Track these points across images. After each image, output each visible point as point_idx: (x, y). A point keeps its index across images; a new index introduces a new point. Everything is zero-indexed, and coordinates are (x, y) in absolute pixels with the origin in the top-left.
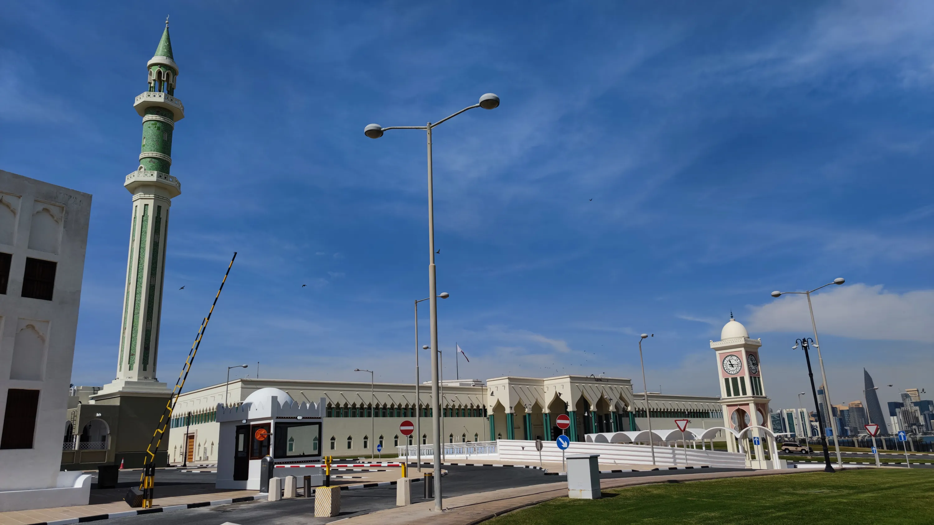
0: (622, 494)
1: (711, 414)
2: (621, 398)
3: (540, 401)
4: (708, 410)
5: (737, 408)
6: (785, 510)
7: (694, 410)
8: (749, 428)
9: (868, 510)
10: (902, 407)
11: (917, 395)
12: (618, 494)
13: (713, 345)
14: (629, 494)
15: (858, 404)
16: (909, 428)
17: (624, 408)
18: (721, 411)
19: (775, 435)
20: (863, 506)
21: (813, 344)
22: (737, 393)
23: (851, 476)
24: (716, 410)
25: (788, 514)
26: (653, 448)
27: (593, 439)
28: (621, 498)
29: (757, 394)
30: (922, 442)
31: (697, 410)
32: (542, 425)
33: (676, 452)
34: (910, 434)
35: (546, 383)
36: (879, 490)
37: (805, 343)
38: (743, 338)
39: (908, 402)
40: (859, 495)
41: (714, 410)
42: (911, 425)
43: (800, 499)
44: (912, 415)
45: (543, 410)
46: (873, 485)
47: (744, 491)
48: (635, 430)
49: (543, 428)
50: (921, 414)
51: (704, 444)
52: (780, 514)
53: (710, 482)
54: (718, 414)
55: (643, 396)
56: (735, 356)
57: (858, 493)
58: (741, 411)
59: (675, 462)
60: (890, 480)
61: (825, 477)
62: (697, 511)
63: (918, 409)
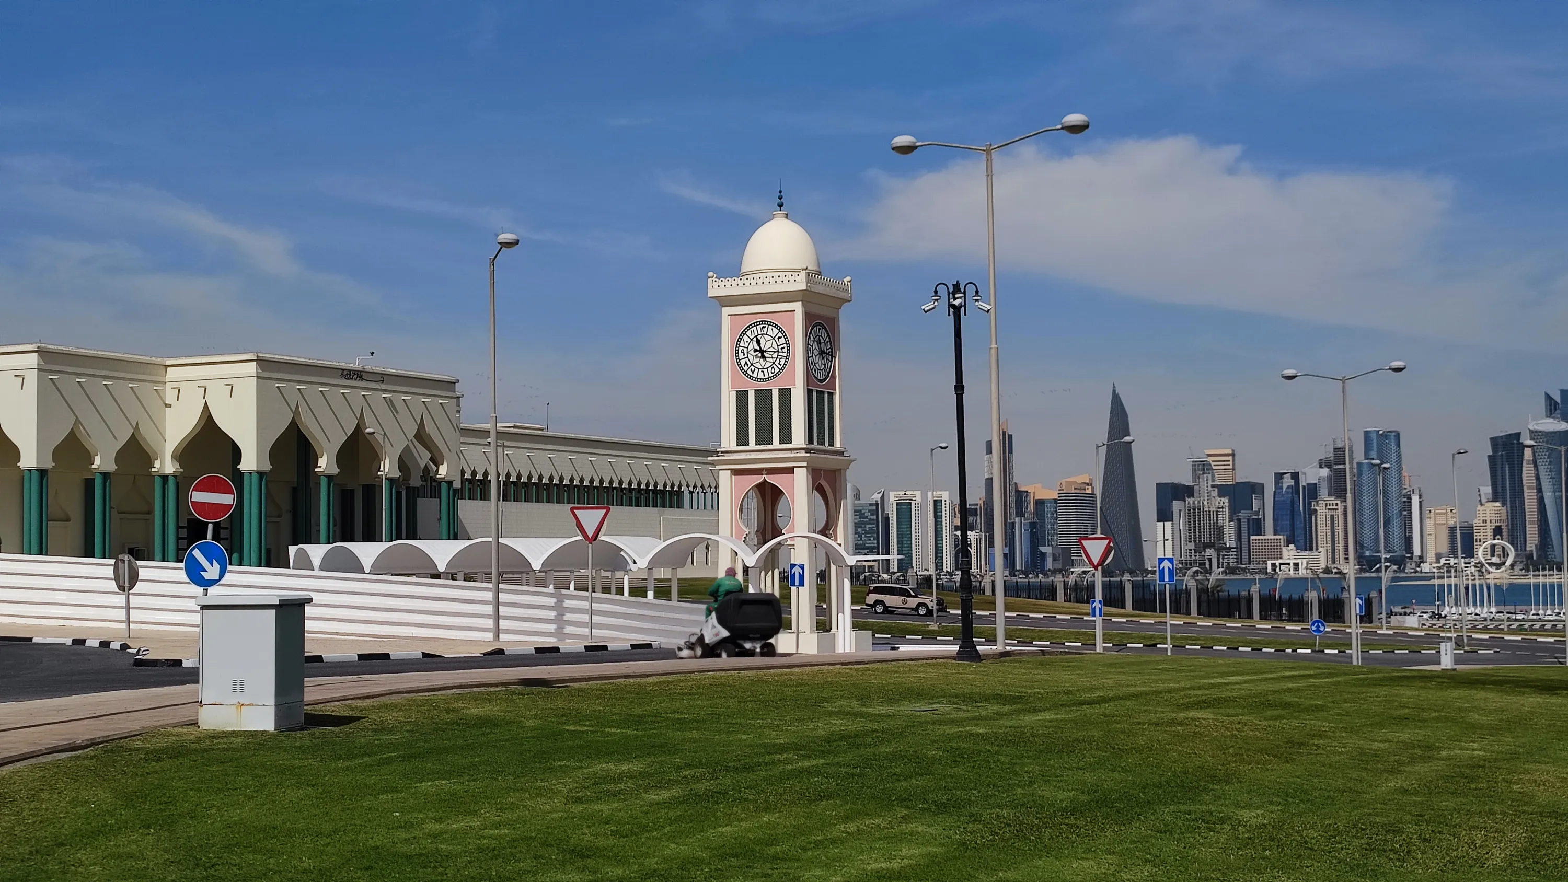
0: (373, 717)
1: (686, 495)
2: (421, 436)
3: (148, 434)
4: (680, 486)
5: (759, 479)
6: (823, 754)
7: (639, 484)
8: (786, 540)
9: (1031, 754)
10: (1189, 497)
11: (1231, 467)
12: (359, 718)
13: (717, 288)
14: (391, 718)
15: (1083, 486)
16: (1195, 556)
17: (426, 469)
18: (716, 488)
19: (851, 560)
20: (1022, 744)
21: (977, 300)
22: (764, 437)
23: (1016, 671)
24: (702, 487)
25: (827, 764)
26: (498, 591)
27: (316, 561)
28: (365, 729)
29: (821, 442)
30: (1218, 592)
31: (648, 485)
32: (150, 512)
33: (568, 603)
34: (1195, 569)
35: (172, 373)
36: (1074, 704)
37: (957, 296)
38: (803, 274)
39: (1205, 484)
40: (1022, 717)
41: (699, 485)
42: (1201, 547)
43: (870, 725)
44: (1210, 520)
45: (157, 464)
46: (1065, 693)
47: (729, 707)
48: (456, 538)
49: (150, 523)
50: (1231, 520)
51: (651, 585)
52: (806, 764)
53: (639, 684)
54: (709, 495)
55: (486, 433)
56: (775, 326)
57: (1020, 712)
58: (768, 491)
59: (559, 633)
60: (1110, 682)
61: (953, 674)
62: (581, 761)
63: (1227, 504)
